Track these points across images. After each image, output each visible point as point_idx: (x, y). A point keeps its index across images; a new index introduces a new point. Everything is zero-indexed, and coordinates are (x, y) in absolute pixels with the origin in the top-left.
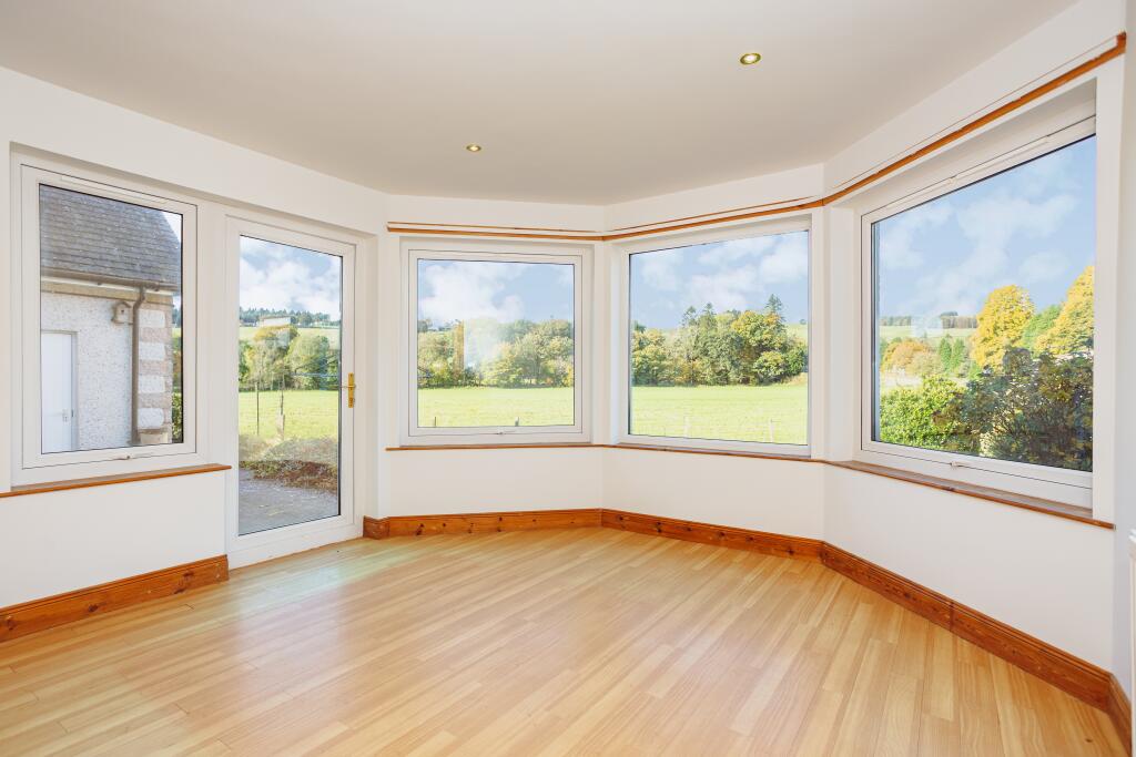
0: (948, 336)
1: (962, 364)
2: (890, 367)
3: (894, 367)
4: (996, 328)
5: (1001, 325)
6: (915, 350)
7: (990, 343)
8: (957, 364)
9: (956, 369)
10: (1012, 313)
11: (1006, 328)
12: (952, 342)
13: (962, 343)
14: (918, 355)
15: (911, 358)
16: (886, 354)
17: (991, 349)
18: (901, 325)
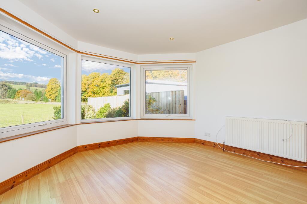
0: (36, 89)
1: (41, 98)
2: (19, 97)
3: (20, 98)
4: (52, 88)
5: (53, 88)
6: (28, 93)
7: (50, 92)
8: (40, 97)
9: (39, 99)
10: (56, 85)
11: (54, 89)
12: (38, 91)
13: (41, 92)
14: (28, 94)
15: (26, 95)
16: (17, 94)
17: (51, 94)
18: (19, 84)
